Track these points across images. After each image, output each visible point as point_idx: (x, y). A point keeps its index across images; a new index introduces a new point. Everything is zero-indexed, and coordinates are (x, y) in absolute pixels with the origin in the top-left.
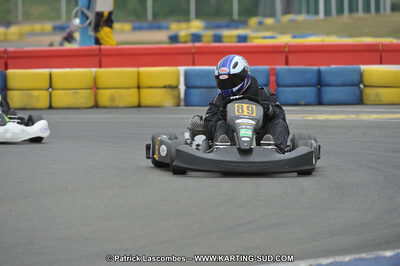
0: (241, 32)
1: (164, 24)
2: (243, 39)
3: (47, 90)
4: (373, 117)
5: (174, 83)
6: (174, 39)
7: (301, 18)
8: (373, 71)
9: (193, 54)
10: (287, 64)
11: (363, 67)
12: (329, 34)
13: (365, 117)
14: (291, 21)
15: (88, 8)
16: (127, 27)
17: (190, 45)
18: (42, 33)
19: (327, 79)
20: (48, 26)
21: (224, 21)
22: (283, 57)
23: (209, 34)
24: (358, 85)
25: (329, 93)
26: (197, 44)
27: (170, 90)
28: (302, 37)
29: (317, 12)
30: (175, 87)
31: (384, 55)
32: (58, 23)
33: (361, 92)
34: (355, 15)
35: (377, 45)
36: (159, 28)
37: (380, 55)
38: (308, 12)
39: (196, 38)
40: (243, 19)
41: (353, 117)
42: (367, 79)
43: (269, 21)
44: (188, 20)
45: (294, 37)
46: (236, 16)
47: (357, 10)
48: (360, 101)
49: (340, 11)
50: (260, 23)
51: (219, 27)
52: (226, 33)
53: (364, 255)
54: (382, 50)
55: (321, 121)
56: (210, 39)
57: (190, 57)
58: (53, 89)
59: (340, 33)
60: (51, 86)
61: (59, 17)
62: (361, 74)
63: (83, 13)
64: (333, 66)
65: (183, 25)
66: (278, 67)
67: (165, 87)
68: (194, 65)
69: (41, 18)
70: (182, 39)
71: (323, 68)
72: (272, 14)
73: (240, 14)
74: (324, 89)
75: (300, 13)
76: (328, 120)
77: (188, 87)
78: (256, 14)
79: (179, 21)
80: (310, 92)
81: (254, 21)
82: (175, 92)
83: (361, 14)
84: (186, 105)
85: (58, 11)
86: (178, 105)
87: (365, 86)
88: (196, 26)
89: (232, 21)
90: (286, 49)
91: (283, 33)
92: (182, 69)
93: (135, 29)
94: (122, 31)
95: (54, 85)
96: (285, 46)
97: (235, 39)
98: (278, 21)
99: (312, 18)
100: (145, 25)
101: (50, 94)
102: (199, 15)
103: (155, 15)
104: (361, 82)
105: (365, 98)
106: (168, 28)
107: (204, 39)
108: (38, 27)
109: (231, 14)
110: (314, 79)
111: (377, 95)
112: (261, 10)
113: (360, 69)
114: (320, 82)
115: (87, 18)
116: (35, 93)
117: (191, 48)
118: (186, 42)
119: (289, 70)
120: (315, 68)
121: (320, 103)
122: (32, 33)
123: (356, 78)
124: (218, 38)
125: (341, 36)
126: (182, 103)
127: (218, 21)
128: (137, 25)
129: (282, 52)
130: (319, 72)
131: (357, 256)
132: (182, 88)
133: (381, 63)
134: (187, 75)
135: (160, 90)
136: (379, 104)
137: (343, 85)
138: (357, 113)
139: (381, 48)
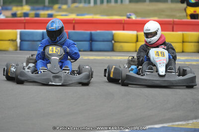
0: (49, 12)
1: (9, 7)
2: (50, 16)
4: (119, 58)
5: (14, 39)
6: (14, 15)
7: (81, 5)
8: (119, 34)
9: (25, 23)
10: (74, 29)
11: (114, 32)
12: (96, 14)
13: (115, 58)
14: (76, 7)
17: (23, 18)
19: (95, 38)
21: (40, 6)
22: (72, 25)
23: (33, 12)
24: (111, 41)
25: (96, 45)
26: (27, 18)
27: (12, 42)
30: (15, 40)
31: (125, 26)
33: (113, 45)
34: (110, 5)
35: (121, 20)
36: (7, 9)
38: (85, 2)
39: (26, 15)
40: (50, 5)
41: (108, 58)
42: (116, 38)
43: (64, 7)
44: (22, 6)
45: (78, 15)
46: (47, 3)
47: (111, 2)
48: (113, 50)
49: (102, 2)
50: (60, 8)
51: (38, 9)
52: (42, 12)
54: (125, 23)
55: (92, 59)
56: (33, 15)
57: (23, 25)
59: (102, 14)
62: (113, 36)
64: (98, 31)
65: (20, 8)
66: (69, 31)
67: (9, 40)
68: (25, 29)
70: (18, 15)
71: (93, 32)
72: (66, 3)
73: (49, 3)
74: (93, 43)
75: (81, 3)
76: (95, 59)
77: (22, 40)
78: (57, 3)
79: (17, 6)
80: (86, 44)
81: (56, 6)
82: (15, 43)
83: (113, 4)
84: (20, 50)
86: (16, 50)
87: (115, 42)
88: (26, 8)
89: (45, 6)
90: (74, 22)
91: (72, 13)
92: (19, 31)
96: (73, 20)
97: (46, 16)
98: (69, 7)
99: (87, 5)
102: (27, 3)
103: (4, 3)
104: (113, 39)
105: (115, 48)
106: (11, 9)
107: (30, 16)
110: (88, 38)
111: (121, 46)
112: (60, 1)
113: (112, 33)
114: (91, 40)
117: (23, 20)
118: (20, 17)
119: (75, 33)
120: (89, 32)
121: (91, 50)
123: (110, 37)
124: (37, 15)
126: (19, 49)
127: (38, 6)
129: (71, 23)
130: (91, 34)
132: (18, 41)
133: (124, 30)
134: (21, 34)
135: (7, 42)
136: (122, 51)
137: (104, 41)
138: (110, 56)
139: (123, 22)
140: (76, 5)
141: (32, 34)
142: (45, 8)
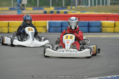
0: (65, 10)
2: (66, 13)
3: (7, 27)
4: (105, 36)
6: (45, 12)
7: (83, 6)
8: (105, 22)
9: (51, 17)
12: (91, 11)
13: (102, 36)
14: (80, 7)
15: (20, 3)
16: (31, 9)
17: (50, 14)
18: (6, 10)
19: (91, 25)
20: (8, 8)
21: (60, 7)
23: (56, 11)
24: (100, 27)
25: (92, 29)
26: (52, 14)
27: (44, 28)
28: (83, 12)
29: (88, 5)
30: (46, 27)
31: (108, 18)
32: (11, 7)
33: (101, 29)
34: (99, 6)
35: (106, 15)
36: (41, 9)
37: (107, 18)
38: (85, 5)
39: (52, 12)
41: (99, 36)
42: (103, 25)
43: (74, 7)
44: (49, 7)
45: (81, 12)
46: (64, 6)
47: (100, 4)
48: (101, 31)
49: (95, 5)
50: (71, 8)
51: (59, 9)
52: (61, 11)
53: (102, 77)
54: (108, 17)
56: (56, 12)
57: (50, 18)
58: (9, 27)
60: (8, 26)
61: (11, 6)
62: (101, 23)
63: (18, 4)
64: (93, 21)
65: (48, 8)
67: (43, 27)
68: (51, 20)
69: (5, 6)
70: (48, 13)
71: (90, 21)
72: (75, 5)
73: (65, 5)
74: (90, 28)
75: (83, 5)
76: (91, 37)
77: (50, 27)
78: (70, 5)
79: (47, 7)
80: (86, 29)
81: (69, 7)
82: (45, 28)
83: (101, 5)
84: (49, 32)
85: (11, 4)
86: (46, 32)
87: (102, 27)
88: (52, 9)
89: (62, 7)
90: (79, 16)
91: (78, 11)
92: (48, 21)
93: (33, 9)
94: (30, 10)
95: (10, 26)
96: (78, 15)
97: (63, 13)
98: (76, 7)
99: (86, 6)
100: (37, 8)
101: (8, 29)
102: (53, 5)
103: (40, 5)
104: (101, 26)
105: (102, 30)
106: (43, 9)
107: (54, 13)
108: (5, 9)
109: (62, 5)
110: (87, 25)
111: (106, 30)
112: (71, 4)
113: (101, 22)
114: (89, 26)
115: (19, 6)
116: (4, 28)
117: (50, 15)
118: (49, 13)
119: (80, 22)
120: (87, 21)
121: (89, 32)
122: (3, 10)
123: (100, 25)
124: (58, 12)
125: (95, 12)
126: (48, 32)
127: (58, 7)
128: (34, 8)
130: (89, 23)
131: (100, 78)
132: (48, 27)
133: (107, 20)
134: (49, 23)
135: (41, 28)
136: (106, 32)
137: (96, 27)
138: (100, 35)
139: (107, 16)
140: (80, 6)
141: (55, 23)
142: (63, 8)
